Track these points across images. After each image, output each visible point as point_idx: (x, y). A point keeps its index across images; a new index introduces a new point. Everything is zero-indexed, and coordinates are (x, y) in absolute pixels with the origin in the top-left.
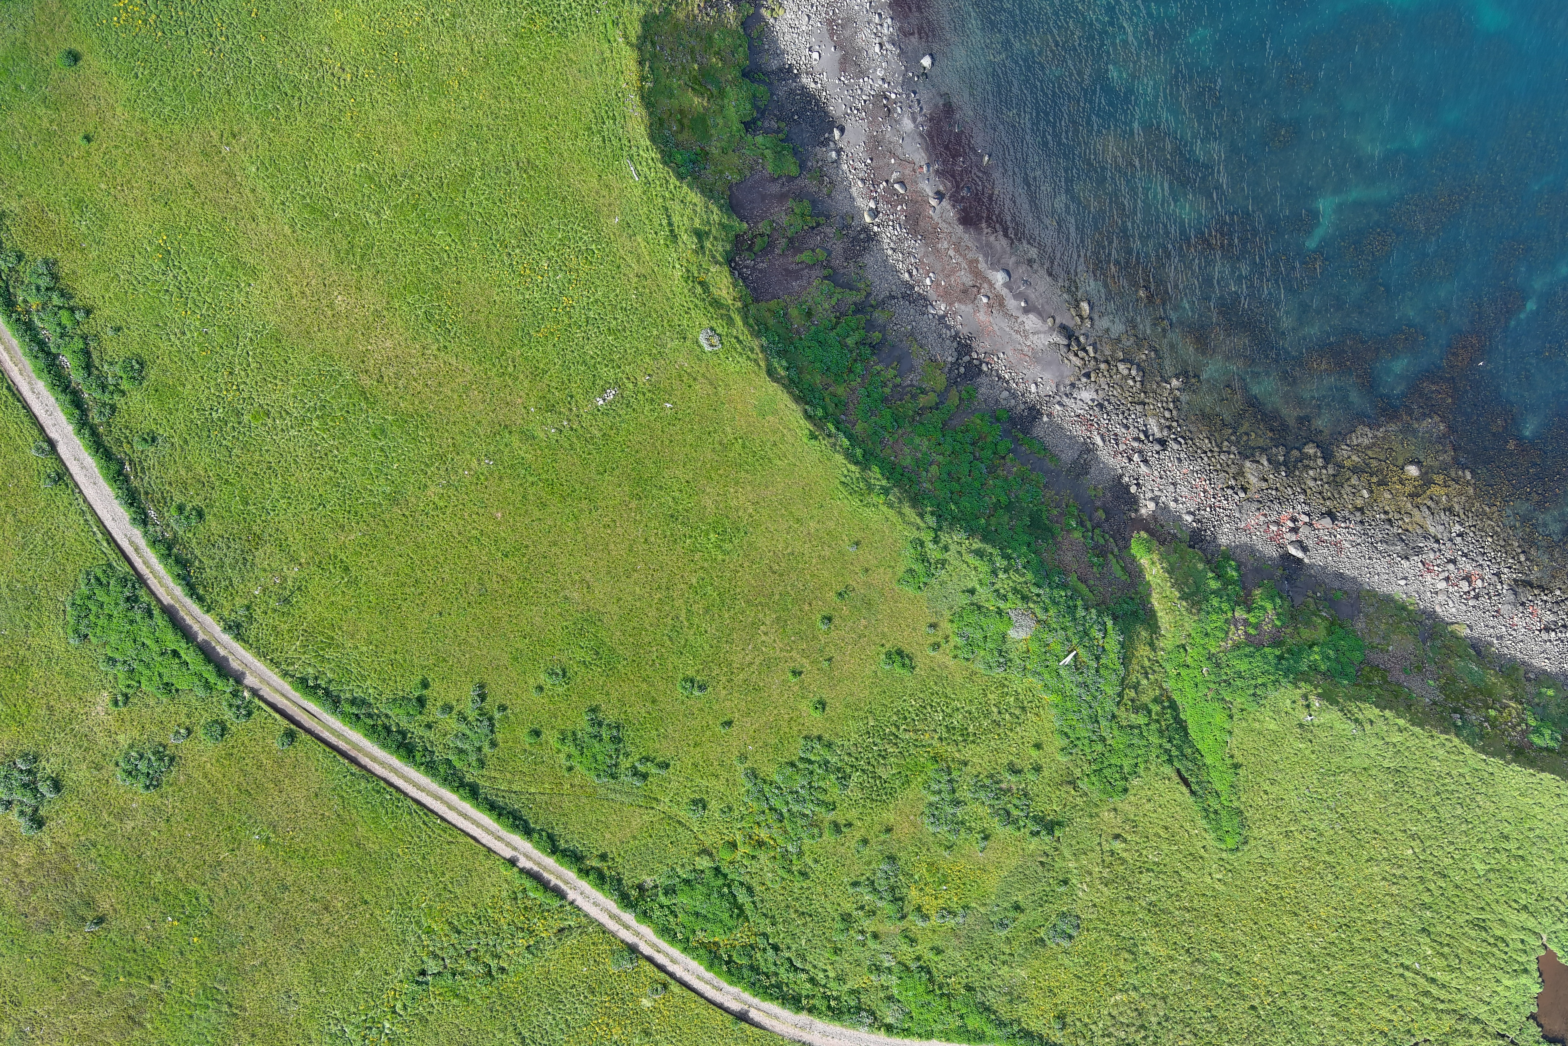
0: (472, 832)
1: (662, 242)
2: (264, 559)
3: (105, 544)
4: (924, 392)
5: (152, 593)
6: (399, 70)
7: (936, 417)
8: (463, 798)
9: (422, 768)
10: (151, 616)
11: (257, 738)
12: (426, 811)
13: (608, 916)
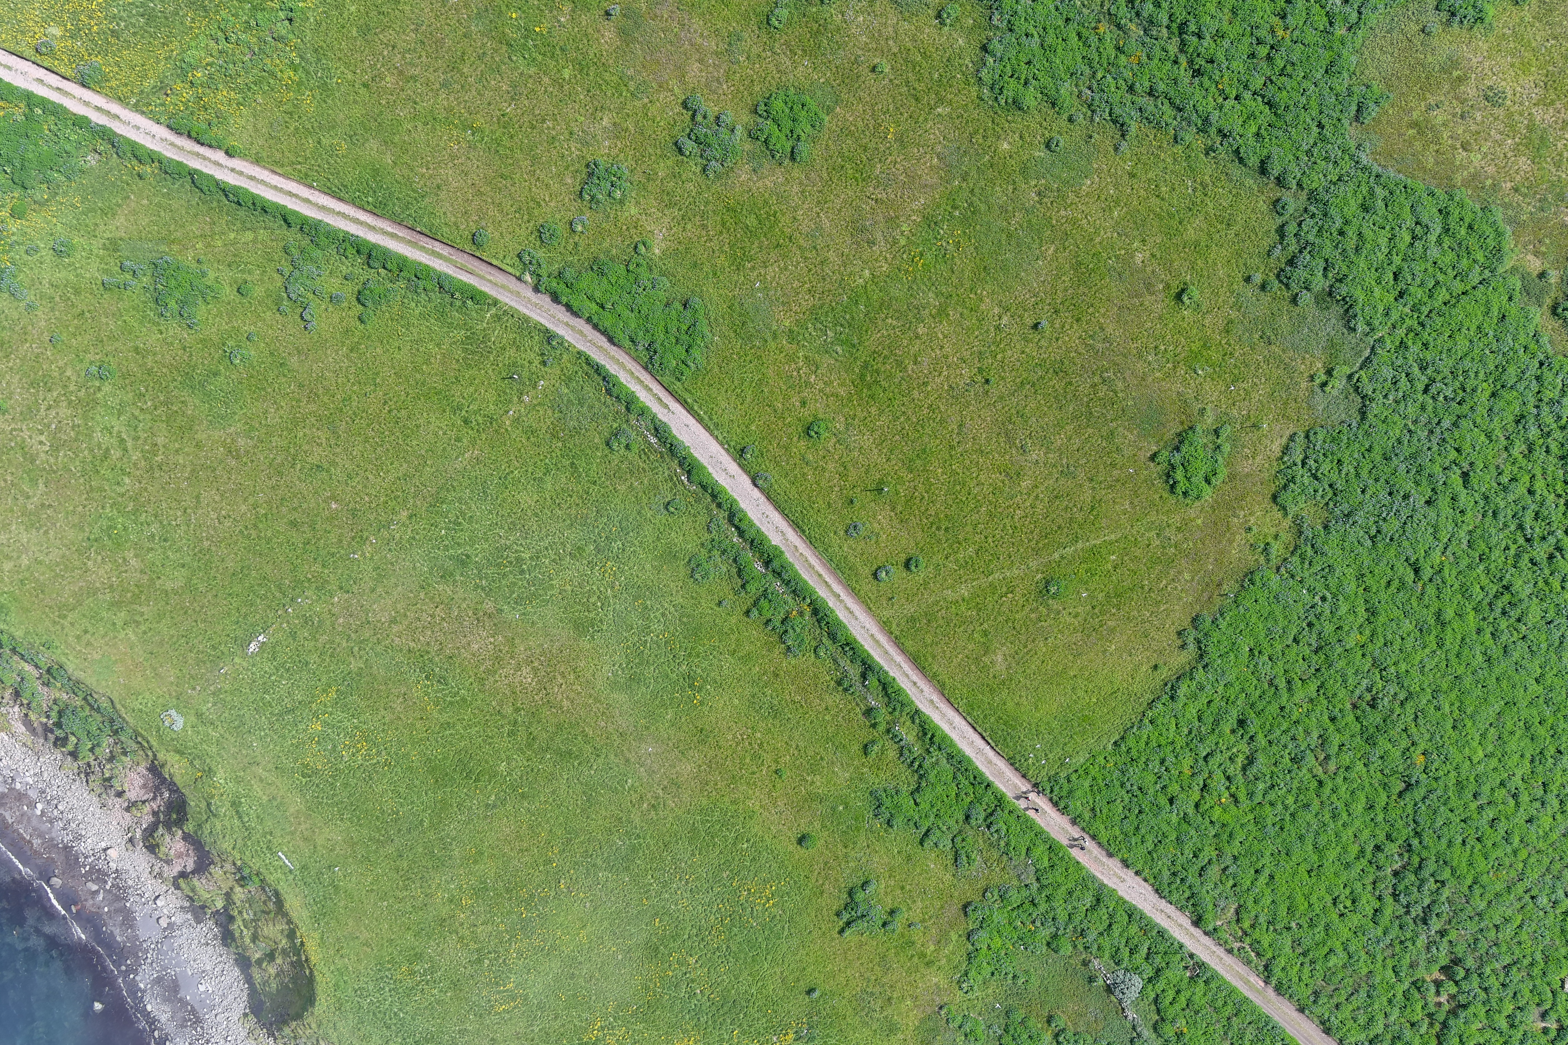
1: (243, 800)
2: (543, 416)
3: (688, 400)
5: (636, 361)
8: (295, 213)
9: (343, 237)
10: (631, 339)
11: (509, 236)
12: (330, 192)
13: (121, 117)
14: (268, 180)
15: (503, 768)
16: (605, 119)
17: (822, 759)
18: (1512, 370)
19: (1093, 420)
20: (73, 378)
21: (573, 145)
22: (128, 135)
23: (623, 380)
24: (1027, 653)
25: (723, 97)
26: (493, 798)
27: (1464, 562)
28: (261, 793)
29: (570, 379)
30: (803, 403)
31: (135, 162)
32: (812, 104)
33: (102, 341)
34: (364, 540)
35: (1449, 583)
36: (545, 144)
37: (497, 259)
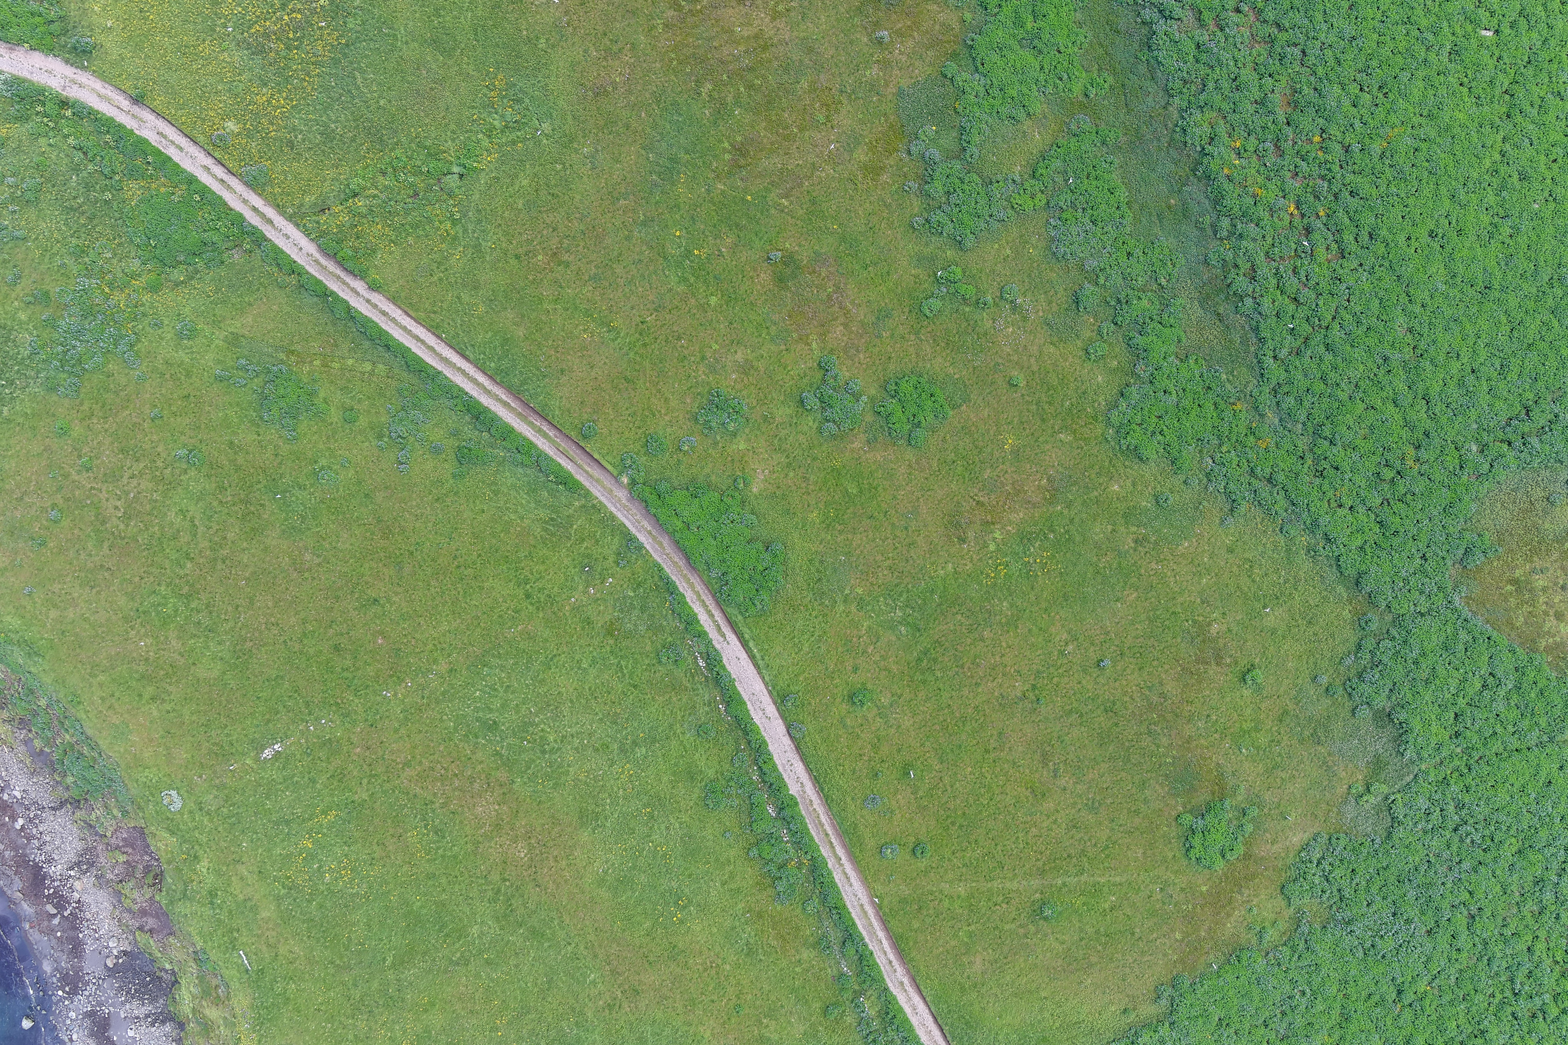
0: (411, 321)
2: (603, 611)
5: (706, 586)
8: (418, 358)
9: (456, 393)
10: (707, 565)
11: (617, 436)
12: (457, 348)
13: (275, 222)
14: (399, 319)
15: (475, 930)
16: (739, 354)
17: (782, 1006)
18: (1543, 834)
19: (1129, 766)
20: (164, 455)
21: (702, 368)
22: (277, 242)
23: (688, 600)
24: (1006, 964)
25: (857, 364)
26: (458, 955)
27: (1447, 998)
28: (239, 891)
29: (639, 585)
30: (855, 669)
31: (275, 269)
32: (940, 397)
33: (199, 427)
34: (401, 680)
35: (1428, 1012)
36: (675, 360)
37: (600, 453)
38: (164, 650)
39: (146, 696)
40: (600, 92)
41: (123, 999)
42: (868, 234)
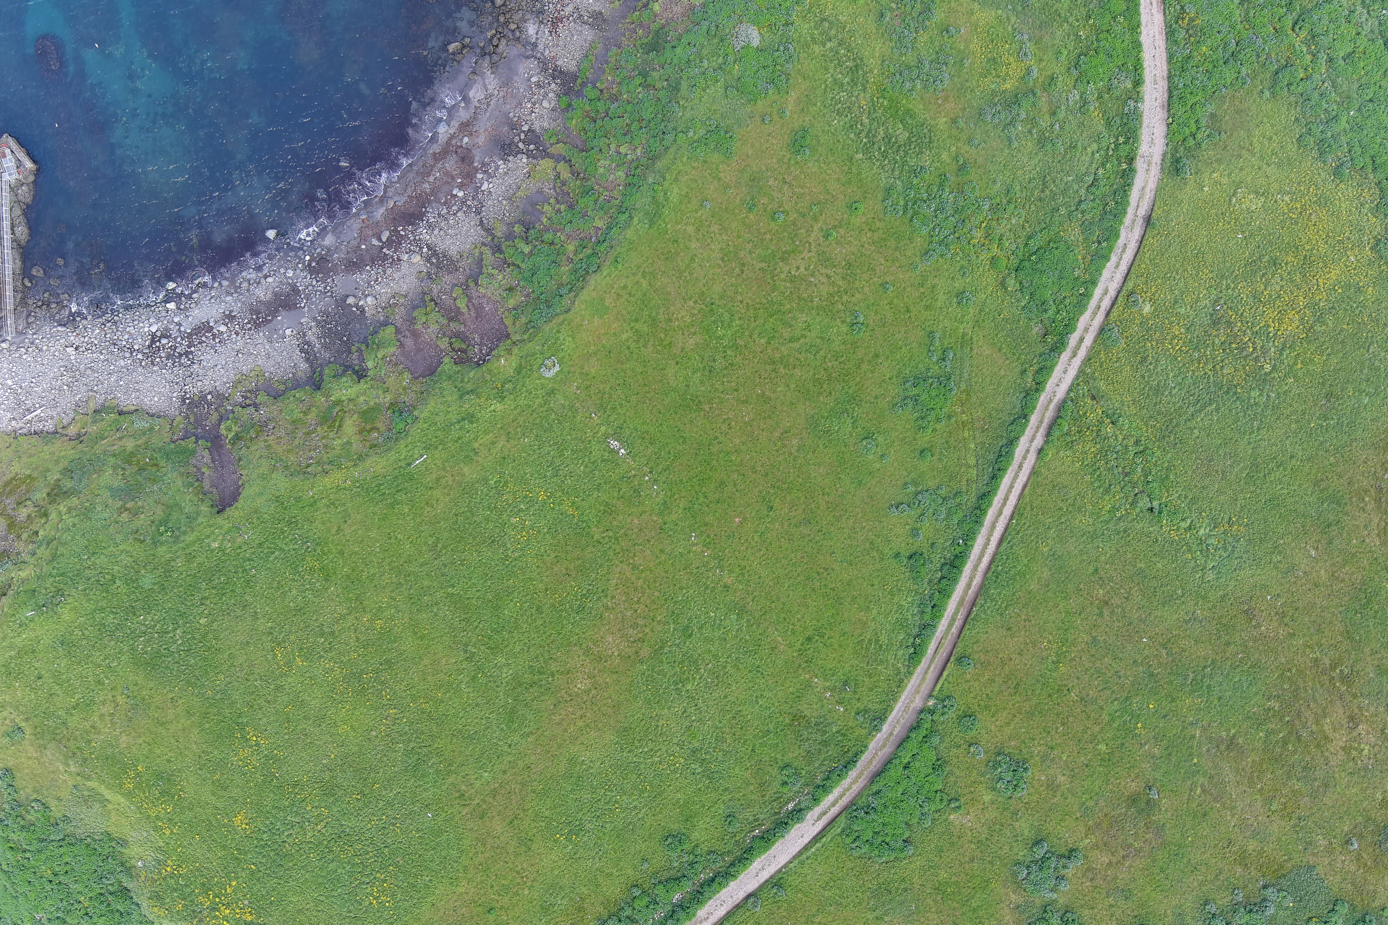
0: (1019, 492)
1: (475, 425)
2: (813, 708)
3: (824, 839)
4: (558, 176)
5: (859, 795)
6: (377, 671)
7: (577, 160)
8: (990, 504)
9: (969, 543)
10: (878, 792)
11: (967, 688)
12: (1007, 534)
13: (1075, 358)
14: (1019, 481)
15: (501, 660)
16: (1063, 778)
20: (853, 300)
21: (1043, 748)
22: (1059, 364)
23: (843, 783)
25: (1080, 881)
26: (474, 651)
28: (481, 442)
29: (844, 735)
31: (1036, 367)
33: (884, 326)
34: (708, 546)
36: (1044, 724)
37: (948, 676)
38: (683, 334)
39: (638, 326)
40: (1249, 614)
41: (319, 318)
42: (1189, 867)
